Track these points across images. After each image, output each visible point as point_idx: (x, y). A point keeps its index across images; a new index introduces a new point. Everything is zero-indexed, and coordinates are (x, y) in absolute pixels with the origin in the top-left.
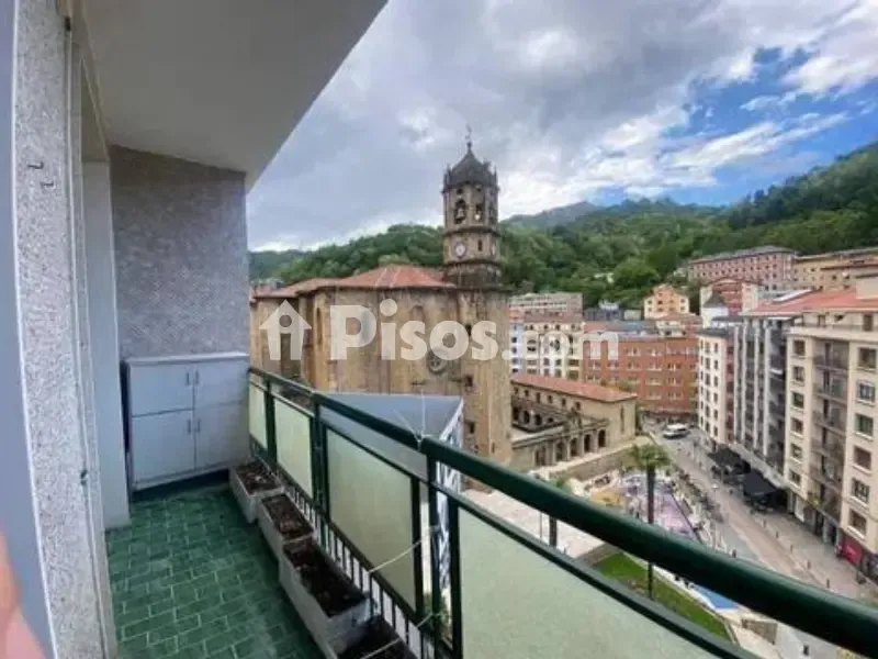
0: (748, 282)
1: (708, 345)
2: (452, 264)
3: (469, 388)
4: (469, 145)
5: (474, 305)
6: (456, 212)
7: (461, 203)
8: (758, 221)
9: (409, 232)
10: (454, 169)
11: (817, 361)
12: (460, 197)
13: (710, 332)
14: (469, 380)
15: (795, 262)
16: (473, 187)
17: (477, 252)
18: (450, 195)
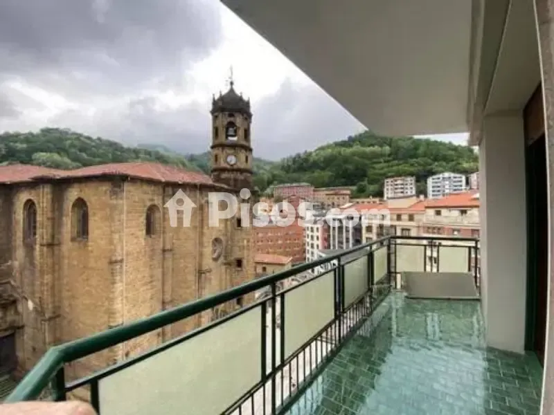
0: (302, 199)
3: (239, 269)
4: (232, 83)
6: (227, 131)
7: (231, 124)
8: (295, 171)
9: (68, 136)
11: (378, 235)
12: (232, 119)
14: (239, 263)
15: (314, 191)
16: (243, 115)
17: (245, 163)
18: (220, 116)
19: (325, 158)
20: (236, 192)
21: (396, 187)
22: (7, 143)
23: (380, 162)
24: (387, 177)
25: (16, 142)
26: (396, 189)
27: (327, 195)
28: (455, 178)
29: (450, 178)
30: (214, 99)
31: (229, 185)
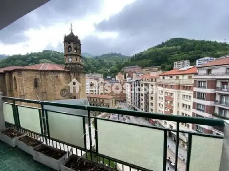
0: (134, 73)
2: (67, 64)
4: (72, 30)
5: (75, 76)
6: (68, 49)
9: (51, 53)
14: (75, 97)
15: (141, 69)
20: (72, 72)
21: (180, 65)
22: (31, 56)
23: (175, 54)
25: (34, 56)
26: (180, 66)
28: (210, 59)
29: (208, 59)
31: (69, 69)
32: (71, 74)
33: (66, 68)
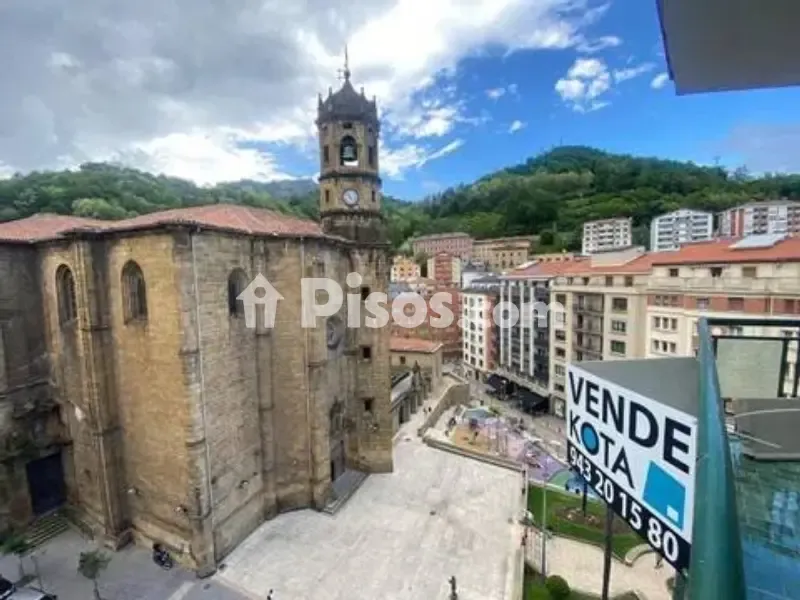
0: (456, 256)
1: (472, 300)
2: (339, 213)
3: (366, 360)
4: (347, 74)
6: (342, 151)
7: (349, 140)
8: (445, 214)
10: (338, 94)
11: (575, 308)
12: (349, 132)
13: (468, 291)
14: (367, 352)
15: (475, 244)
16: (366, 125)
17: (371, 203)
18: (331, 127)
19: (492, 193)
20: (361, 247)
21: (602, 235)
22: (36, 186)
23: (577, 197)
24: (588, 220)
25: (48, 184)
26: (601, 238)
27: (495, 249)
28: (696, 218)
29: (688, 218)
30: (320, 101)
31: (348, 237)
32: (357, 256)
33: (331, 229)
